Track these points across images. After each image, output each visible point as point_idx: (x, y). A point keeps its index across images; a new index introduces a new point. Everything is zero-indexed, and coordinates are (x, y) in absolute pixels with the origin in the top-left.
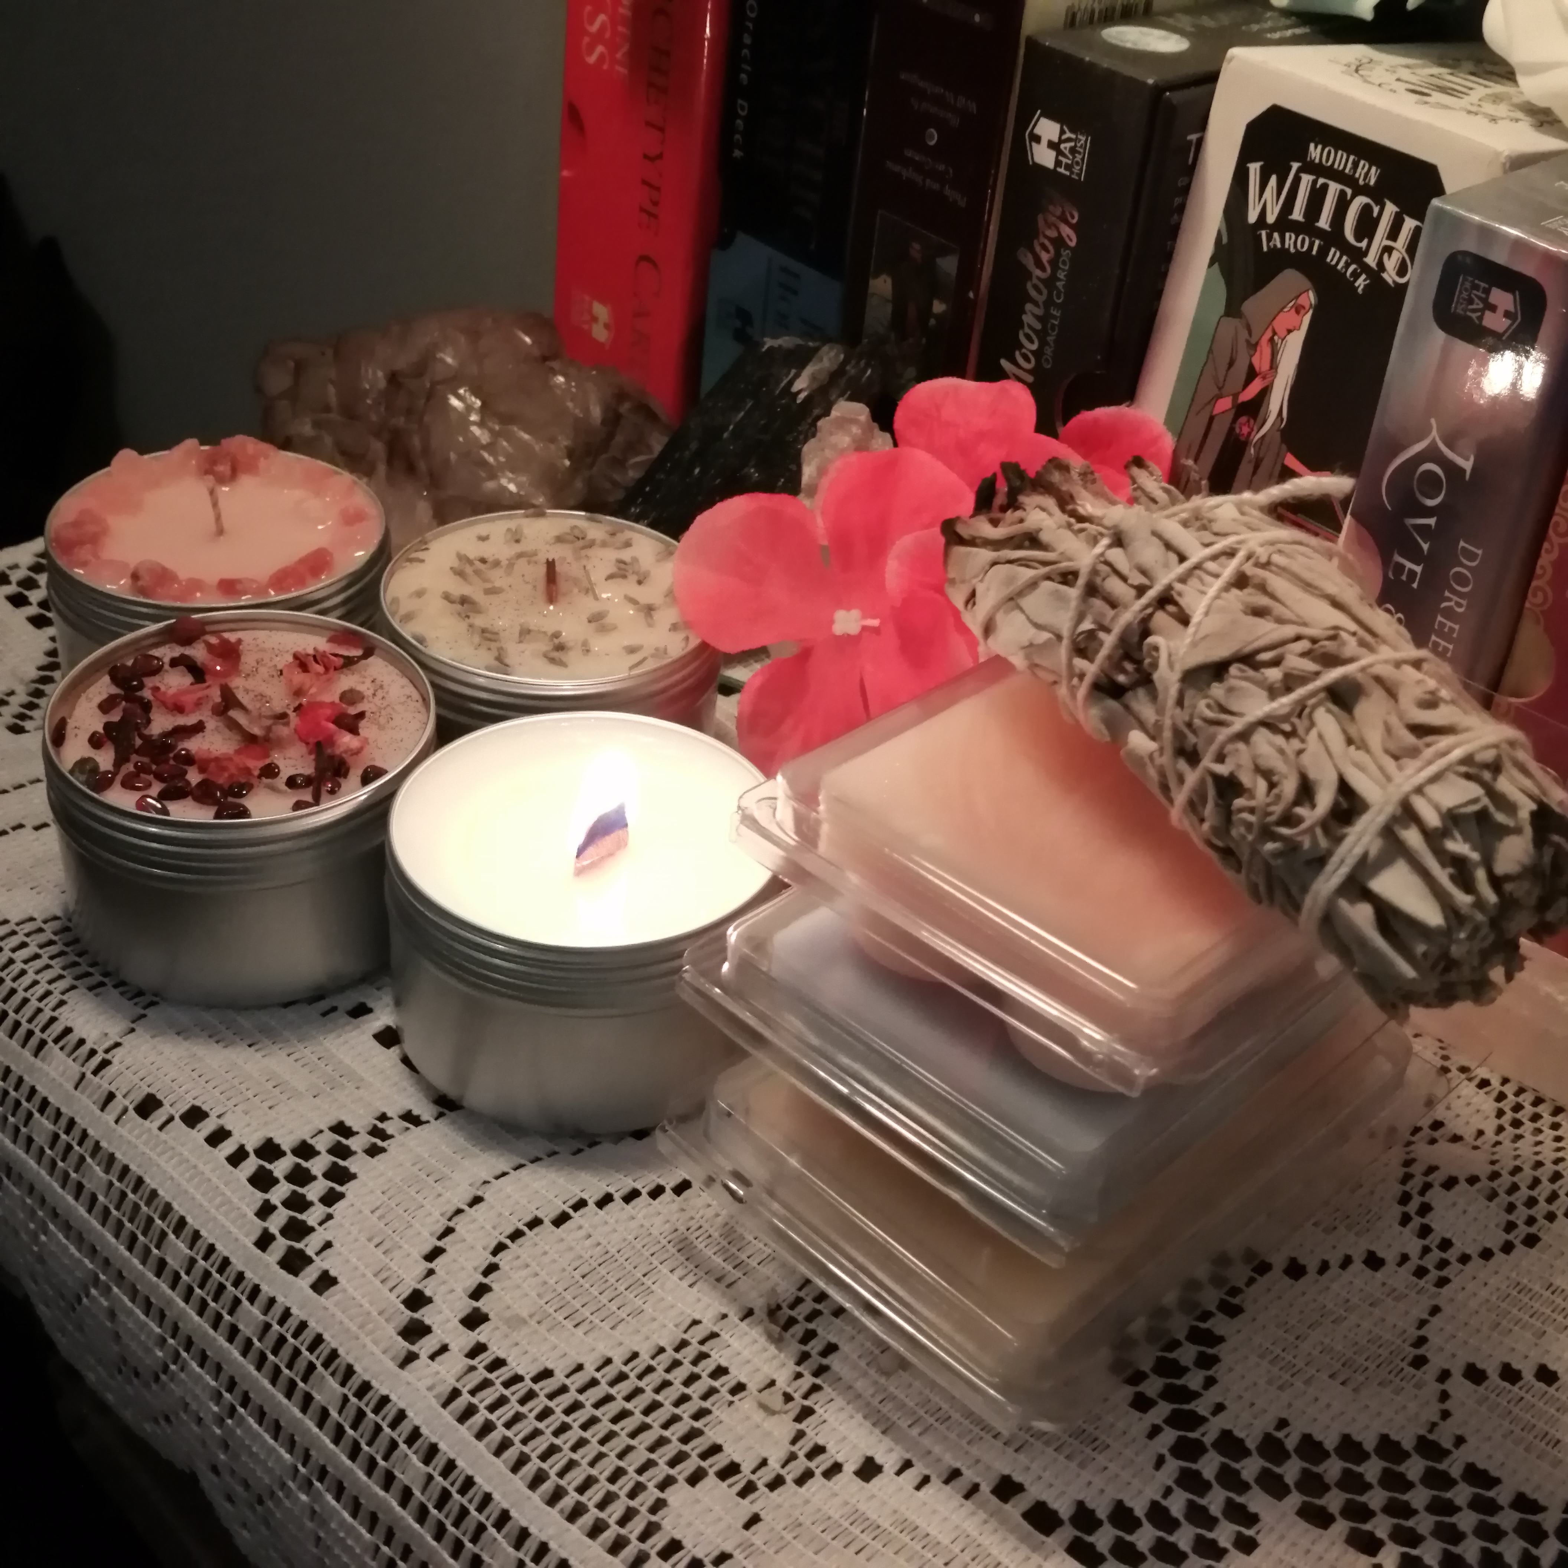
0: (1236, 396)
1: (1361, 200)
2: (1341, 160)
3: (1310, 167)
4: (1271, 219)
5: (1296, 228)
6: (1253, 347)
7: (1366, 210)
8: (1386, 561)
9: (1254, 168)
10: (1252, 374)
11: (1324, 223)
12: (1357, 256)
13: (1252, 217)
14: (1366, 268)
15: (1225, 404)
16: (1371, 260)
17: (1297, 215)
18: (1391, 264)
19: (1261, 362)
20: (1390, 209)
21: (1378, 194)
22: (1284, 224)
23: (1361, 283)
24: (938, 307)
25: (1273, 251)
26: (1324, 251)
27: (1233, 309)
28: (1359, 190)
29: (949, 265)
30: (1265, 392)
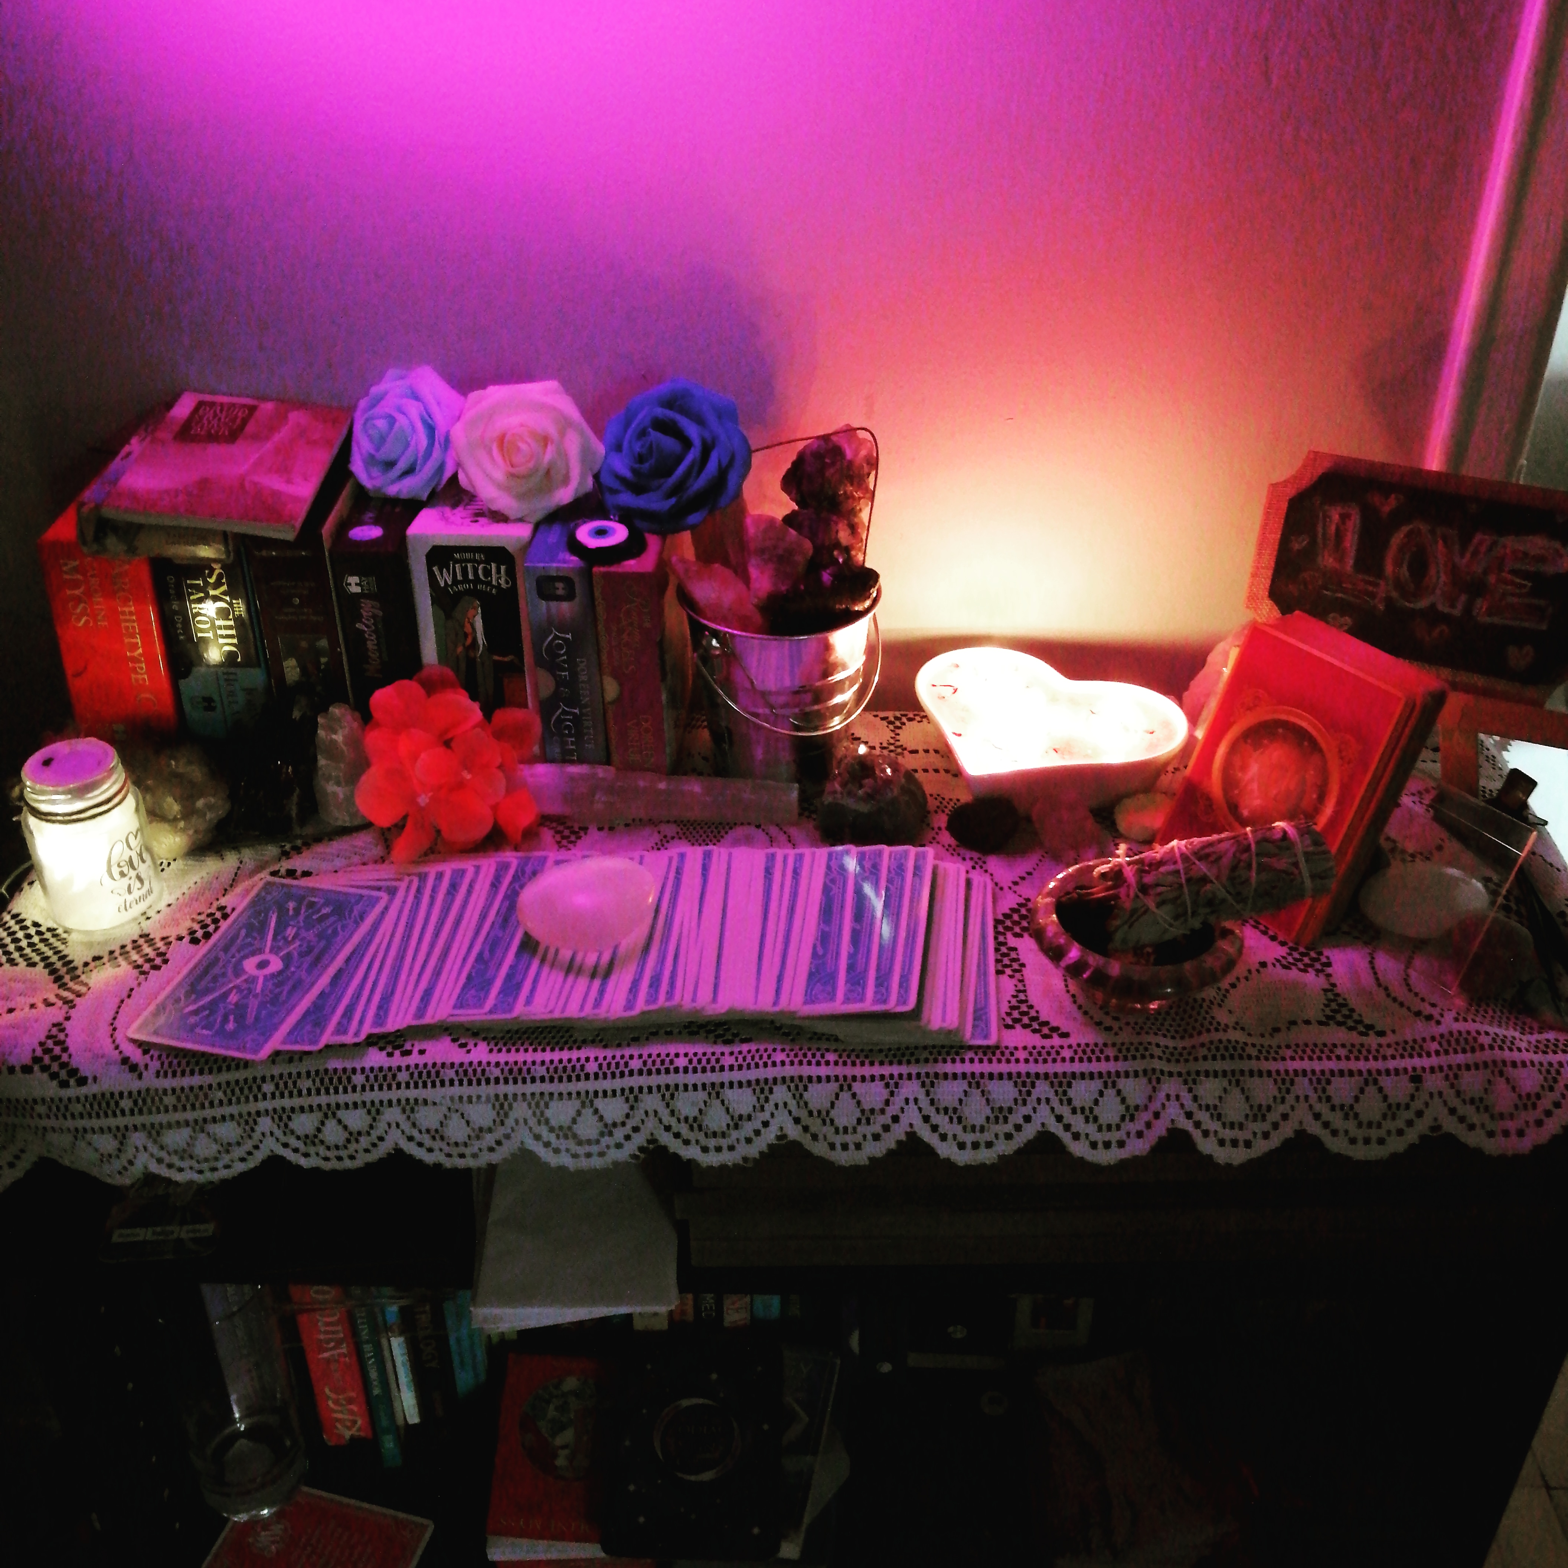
0: (464, 645)
1: (481, 566)
2: (468, 556)
3: (456, 561)
4: (450, 583)
5: (461, 582)
6: (463, 626)
7: (485, 569)
8: (554, 676)
9: (435, 569)
10: (466, 635)
11: (471, 577)
12: (489, 583)
13: (442, 584)
14: (493, 586)
15: (460, 649)
16: (494, 583)
17: (459, 578)
18: (502, 581)
19: (468, 629)
20: (493, 565)
21: (488, 562)
22: (455, 582)
23: (494, 591)
24: (323, 660)
25: (455, 592)
26: (475, 586)
27: (448, 616)
28: (479, 563)
29: (323, 643)
30: (475, 640)
